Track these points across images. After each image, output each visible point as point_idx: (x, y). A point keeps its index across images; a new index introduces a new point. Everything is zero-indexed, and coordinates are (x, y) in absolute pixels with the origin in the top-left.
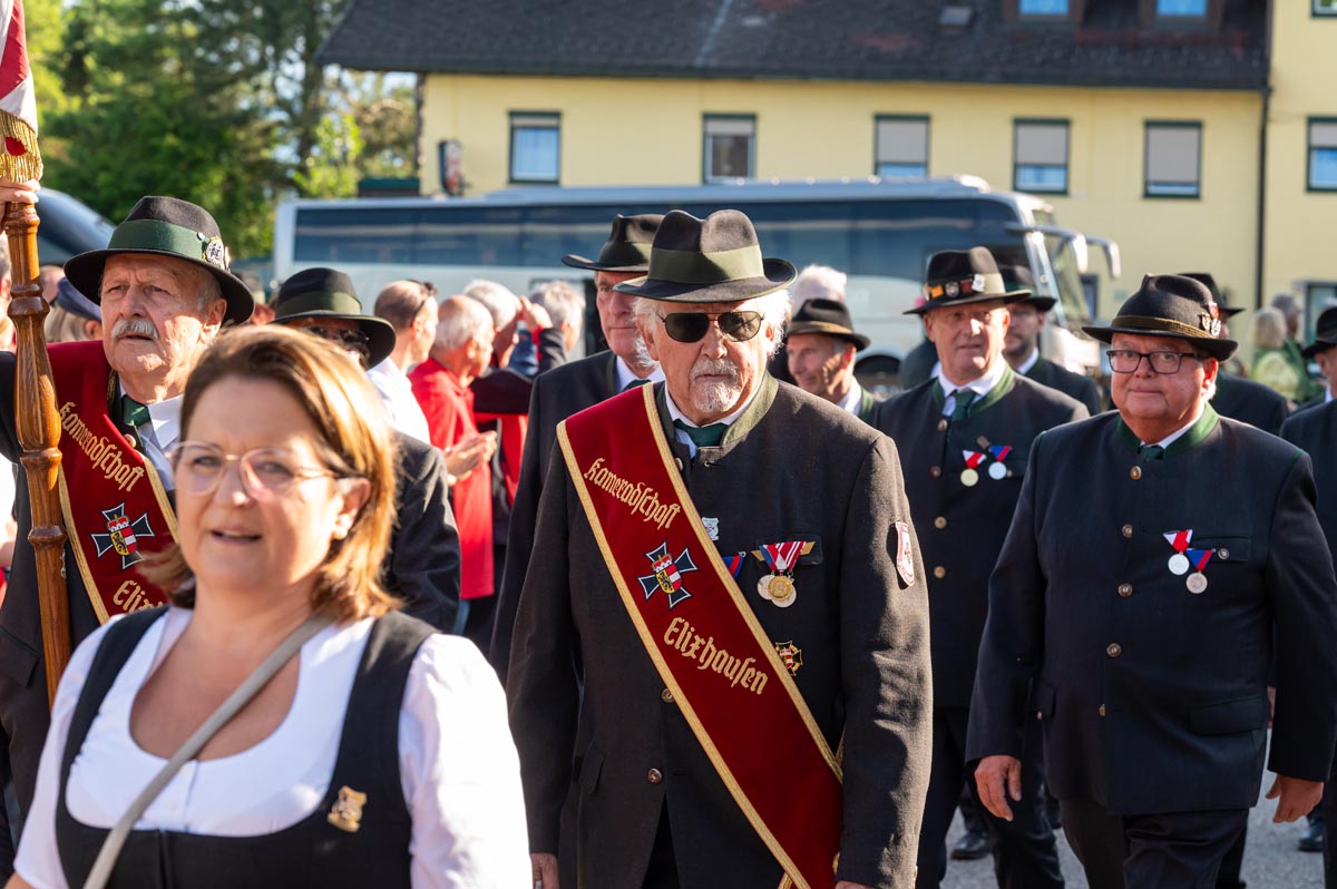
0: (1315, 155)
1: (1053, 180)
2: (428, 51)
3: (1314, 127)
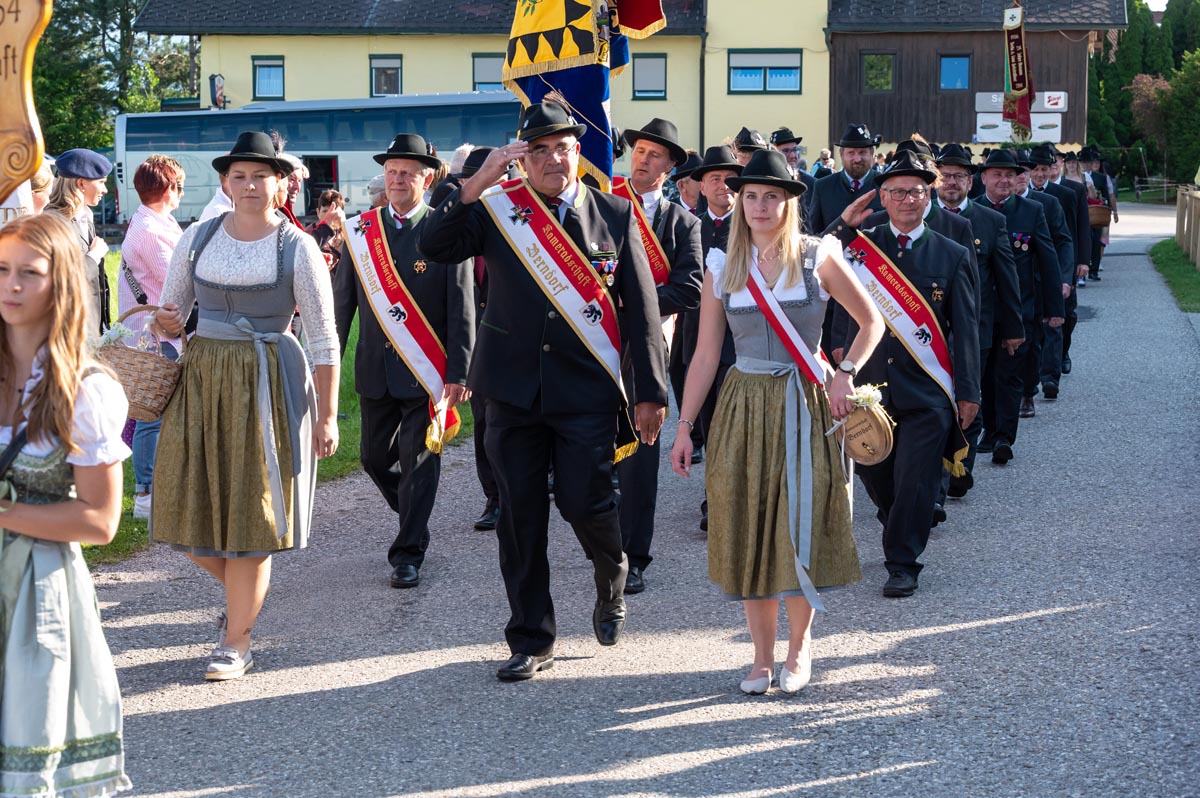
0: (732, 72)
2: (201, 21)
3: (732, 56)
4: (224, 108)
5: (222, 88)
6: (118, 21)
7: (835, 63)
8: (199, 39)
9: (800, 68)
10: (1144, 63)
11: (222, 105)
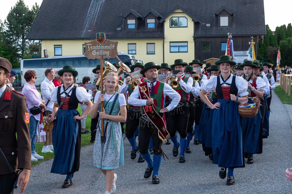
0: (171, 47)
1: (134, 52)
2: (42, 37)
3: (171, 43)
4: (47, 58)
5: (47, 53)
6: (21, 37)
7: (196, 45)
8: (41, 41)
9: (187, 46)
10: (270, 44)
11: (47, 57)
